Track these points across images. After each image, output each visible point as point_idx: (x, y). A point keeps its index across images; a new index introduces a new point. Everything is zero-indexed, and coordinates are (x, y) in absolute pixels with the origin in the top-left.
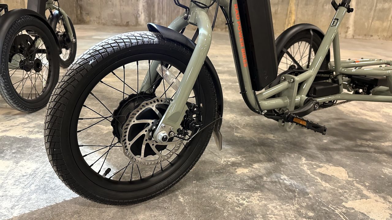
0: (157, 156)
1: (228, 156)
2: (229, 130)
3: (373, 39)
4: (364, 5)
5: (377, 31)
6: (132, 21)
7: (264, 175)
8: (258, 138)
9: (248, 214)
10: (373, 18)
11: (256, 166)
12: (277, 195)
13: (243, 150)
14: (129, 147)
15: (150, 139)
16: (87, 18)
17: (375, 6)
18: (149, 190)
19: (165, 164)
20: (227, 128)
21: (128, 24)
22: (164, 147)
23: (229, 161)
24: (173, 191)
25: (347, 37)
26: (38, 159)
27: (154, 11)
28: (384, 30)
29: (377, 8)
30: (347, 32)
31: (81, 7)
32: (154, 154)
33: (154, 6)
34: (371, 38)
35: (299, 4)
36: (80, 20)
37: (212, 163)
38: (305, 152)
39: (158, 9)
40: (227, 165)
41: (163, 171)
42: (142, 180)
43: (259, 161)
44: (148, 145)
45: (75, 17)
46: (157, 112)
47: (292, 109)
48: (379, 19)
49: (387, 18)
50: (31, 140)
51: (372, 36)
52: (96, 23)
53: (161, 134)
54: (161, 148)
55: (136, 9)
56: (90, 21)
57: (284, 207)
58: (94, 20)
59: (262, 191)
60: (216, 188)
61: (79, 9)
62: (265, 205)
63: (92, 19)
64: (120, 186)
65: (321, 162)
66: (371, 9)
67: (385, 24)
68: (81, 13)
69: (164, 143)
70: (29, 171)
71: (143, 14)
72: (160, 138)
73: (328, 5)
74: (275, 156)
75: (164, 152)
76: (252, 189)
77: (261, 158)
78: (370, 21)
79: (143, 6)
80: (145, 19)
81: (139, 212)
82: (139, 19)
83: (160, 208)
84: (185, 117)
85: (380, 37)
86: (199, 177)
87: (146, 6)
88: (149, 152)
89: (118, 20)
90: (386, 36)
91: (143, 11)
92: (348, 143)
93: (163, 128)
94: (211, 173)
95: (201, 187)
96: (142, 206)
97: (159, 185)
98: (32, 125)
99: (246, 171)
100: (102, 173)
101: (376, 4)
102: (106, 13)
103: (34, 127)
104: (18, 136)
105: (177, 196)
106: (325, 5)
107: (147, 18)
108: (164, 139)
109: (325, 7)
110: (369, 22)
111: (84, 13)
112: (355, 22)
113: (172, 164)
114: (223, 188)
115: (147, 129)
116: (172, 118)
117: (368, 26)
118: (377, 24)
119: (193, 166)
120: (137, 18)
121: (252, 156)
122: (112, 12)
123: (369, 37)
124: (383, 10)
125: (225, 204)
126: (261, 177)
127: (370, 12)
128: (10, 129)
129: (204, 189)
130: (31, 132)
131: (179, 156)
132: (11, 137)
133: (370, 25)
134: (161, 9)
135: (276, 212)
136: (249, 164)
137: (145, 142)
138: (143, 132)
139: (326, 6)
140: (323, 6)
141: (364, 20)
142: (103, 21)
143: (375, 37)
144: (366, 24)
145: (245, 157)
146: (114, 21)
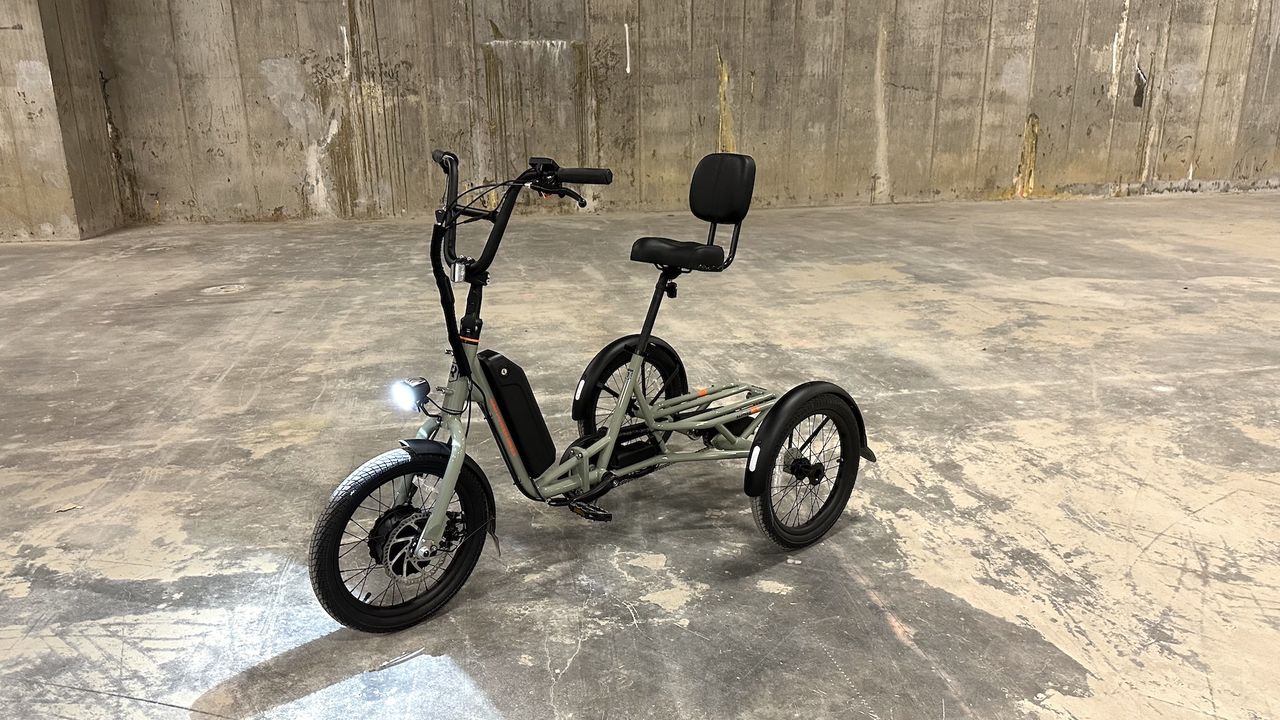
0: (418, 575)
1: (517, 560)
2: (525, 519)
3: (943, 200)
4: (907, 117)
5: (948, 179)
6: (292, 206)
7: (559, 578)
8: (566, 527)
9: (528, 623)
10: (935, 148)
11: (551, 568)
12: (566, 599)
13: (539, 548)
14: (391, 567)
15: (411, 556)
16: (153, 208)
17: (933, 118)
18: (414, 614)
19: (430, 582)
20: (522, 517)
21: (278, 213)
22: (426, 564)
23: (516, 568)
24: (443, 614)
25: (877, 202)
26: (255, 601)
27: (352, 173)
28: (964, 175)
29: (941, 121)
30: (873, 189)
31: (133, 179)
32: (416, 571)
33: (351, 161)
34: (937, 197)
35: (745, 128)
36: (132, 215)
37: (492, 573)
38: (624, 539)
39: (365, 166)
40: (513, 573)
41: (428, 591)
42: (405, 604)
43: (558, 561)
44: (409, 563)
45: (118, 206)
46: (416, 528)
47: (587, 489)
48: (949, 148)
49: (969, 145)
50: (228, 577)
51: (938, 192)
52: (182, 221)
53: (422, 550)
54: (423, 564)
55: (298, 171)
56: (165, 214)
57: (571, 610)
58: (176, 212)
59: (550, 597)
60: (494, 603)
61: (127, 184)
62: (550, 611)
63: (167, 208)
64: (382, 611)
65: (640, 551)
66: (926, 126)
67: (965, 160)
68: (134, 194)
69: (427, 559)
70: (255, 617)
71: (321, 184)
72: (422, 555)
73: (817, 125)
74: (581, 550)
75: (428, 569)
76: (539, 597)
77: (561, 556)
78: (930, 156)
79: (320, 162)
80: (329, 196)
81: (406, 639)
82: (312, 199)
83: (429, 631)
84: (446, 528)
85: (957, 193)
86: (476, 594)
87: (328, 162)
88: (411, 570)
89: (248, 206)
90: (972, 190)
91: (319, 177)
92: (694, 516)
93: (423, 544)
94: (490, 586)
95: (476, 604)
96: (408, 632)
97: (424, 607)
98: (213, 553)
99: (536, 577)
100: (361, 599)
101: (937, 112)
102: (212, 189)
103: (219, 557)
104: (206, 575)
105: (447, 618)
106: (810, 124)
107: (334, 194)
108: (426, 555)
109: (810, 130)
110: (925, 158)
111: (144, 194)
112: (890, 162)
113: (439, 582)
114: (504, 601)
115: (408, 546)
116: (433, 532)
117: (925, 169)
118: (946, 161)
119: (465, 581)
120: (304, 196)
121: (549, 556)
122: (229, 185)
123: (932, 194)
124: (955, 125)
125: (503, 617)
126: (554, 581)
127: (925, 133)
128: (185, 567)
129: (480, 606)
130: (220, 567)
131: (447, 572)
132: (195, 577)
133: (928, 167)
134: (373, 166)
135: (560, 616)
136: (542, 567)
137: (406, 560)
138: (404, 550)
139: (813, 127)
140: (805, 128)
141: (912, 154)
142: (205, 212)
143: (947, 194)
144: (919, 163)
145: (539, 559)
146: (236, 210)
